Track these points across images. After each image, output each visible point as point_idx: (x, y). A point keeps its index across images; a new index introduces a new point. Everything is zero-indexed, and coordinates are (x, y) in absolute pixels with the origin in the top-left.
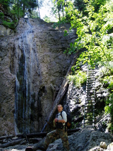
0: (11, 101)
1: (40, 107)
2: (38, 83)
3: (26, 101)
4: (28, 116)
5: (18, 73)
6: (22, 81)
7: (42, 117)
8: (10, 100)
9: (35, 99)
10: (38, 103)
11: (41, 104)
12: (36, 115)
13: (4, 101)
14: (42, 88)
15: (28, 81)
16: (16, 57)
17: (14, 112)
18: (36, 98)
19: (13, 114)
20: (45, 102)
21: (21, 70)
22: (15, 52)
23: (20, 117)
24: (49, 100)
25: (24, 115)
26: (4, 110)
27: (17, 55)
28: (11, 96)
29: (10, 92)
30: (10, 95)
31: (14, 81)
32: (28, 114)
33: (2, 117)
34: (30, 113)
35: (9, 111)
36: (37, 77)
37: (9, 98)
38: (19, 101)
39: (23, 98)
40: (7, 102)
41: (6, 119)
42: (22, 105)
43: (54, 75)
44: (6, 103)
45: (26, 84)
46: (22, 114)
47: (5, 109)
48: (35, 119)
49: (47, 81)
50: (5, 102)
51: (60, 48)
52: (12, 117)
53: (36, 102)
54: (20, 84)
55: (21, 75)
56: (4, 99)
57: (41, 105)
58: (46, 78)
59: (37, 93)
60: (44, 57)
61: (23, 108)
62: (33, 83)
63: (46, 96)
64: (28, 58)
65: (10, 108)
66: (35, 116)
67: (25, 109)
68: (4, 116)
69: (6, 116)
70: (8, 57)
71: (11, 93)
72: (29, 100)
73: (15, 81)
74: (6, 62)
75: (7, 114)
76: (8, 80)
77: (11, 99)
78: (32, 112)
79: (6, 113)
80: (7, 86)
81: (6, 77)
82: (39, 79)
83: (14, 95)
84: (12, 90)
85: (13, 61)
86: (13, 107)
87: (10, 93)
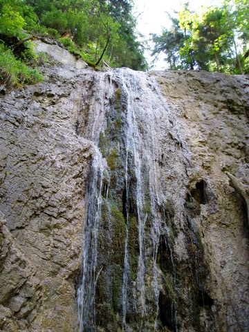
0: (66, 225)
1: (201, 259)
2: (178, 168)
3: (134, 231)
4: (147, 302)
5: (101, 134)
6: (117, 156)
7: (214, 309)
8: (63, 220)
9: (173, 224)
10: (188, 240)
11: (200, 247)
12: (185, 297)
13: (35, 221)
14: (193, 186)
15: (141, 157)
16: (97, 100)
17: (75, 277)
18: (179, 218)
19: (71, 288)
20: (213, 239)
21: (113, 127)
22: (94, 89)
23: (109, 305)
24: (228, 233)
25: (125, 296)
26: (23, 263)
27: (100, 95)
28: (70, 207)
29: (68, 188)
30: (66, 200)
31: (86, 155)
32: (146, 292)
33: (6, 303)
34: (157, 287)
35: (54, 274)
36: (173, 148)
37: (60, 215)
38: (105, 226)
39: (121, 214)
40: (46, 230)
41: (26, 316)
42: (119, 248)
43: (226, 150)
44: (41, 230)
45: (131, 165)
46: (115, 291)
47: (33, 260)
48: (183, 316)
49: (208, 165)
50: (36, 228)
51: (222, 102)
52: (67, 304)
53: (181, 236)
54: (109, 165)
55: (113, 139)
56: (36, 215)
57: (203, 252)
58: (202, 156)
59: (179, 202)
60: (186, 106)
61: (120, 261)
62: (161, 164)
63: (214, 216)
64: (137, 99)
65: (60, 256)
66: (180, 300)
67: (134, 266)
68: (19, 300)
69: (29, 299)
70: (74, 101)
71: (69, 194)
72: (149, 225)
73: (91, 157)
74: (63, 111)
75: (39, 288)
76: (61, 146)
77: (70, 216)
78: (164, 282)
79: (34, 281)
80: (53, 162)
81: (55, 136)
82: (180, 155)
83: (81, 205)
84: (74, 182)
85: (86, 110)
86: (76, 255)
87: (64, 193)
